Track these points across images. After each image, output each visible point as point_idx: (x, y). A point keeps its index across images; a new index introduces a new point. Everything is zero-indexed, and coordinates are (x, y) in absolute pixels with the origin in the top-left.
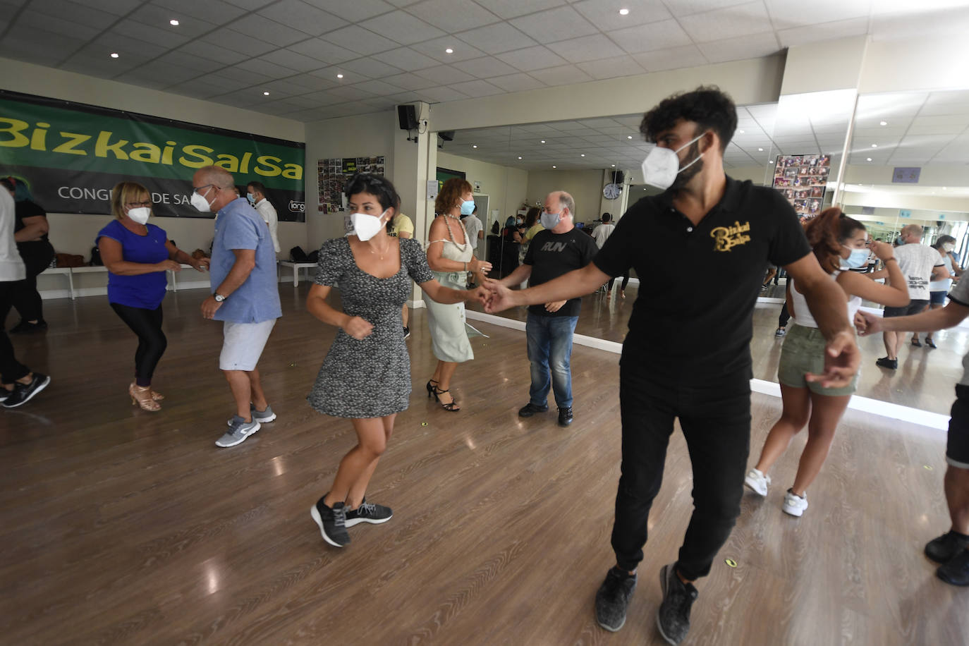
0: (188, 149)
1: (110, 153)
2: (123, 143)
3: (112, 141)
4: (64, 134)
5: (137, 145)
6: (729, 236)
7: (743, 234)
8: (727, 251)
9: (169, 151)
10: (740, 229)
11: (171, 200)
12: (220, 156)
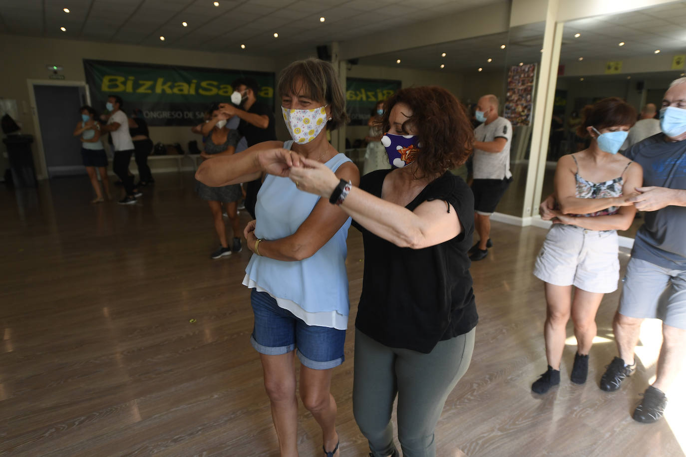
0: (204, 84)
1: (163, 91)
2: (169, 84)
3: (164, 83)
4: (141, 82)
5: (176, 84)
9: (193, 86)
11: (195, 115)
12: (222, 86)
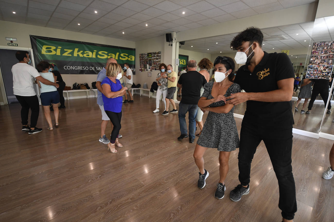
0: (100, 53)
1: (78, 55)
2: (81, 52)
3: (78, 51)
4: (65, 50)
5: (85, 52)
6: (262, 74)
7: (267, 72)
8: (262, 79)
9: (94, 53)
10: (266, 71)
11: (95, 69)
12: (109, 54)
